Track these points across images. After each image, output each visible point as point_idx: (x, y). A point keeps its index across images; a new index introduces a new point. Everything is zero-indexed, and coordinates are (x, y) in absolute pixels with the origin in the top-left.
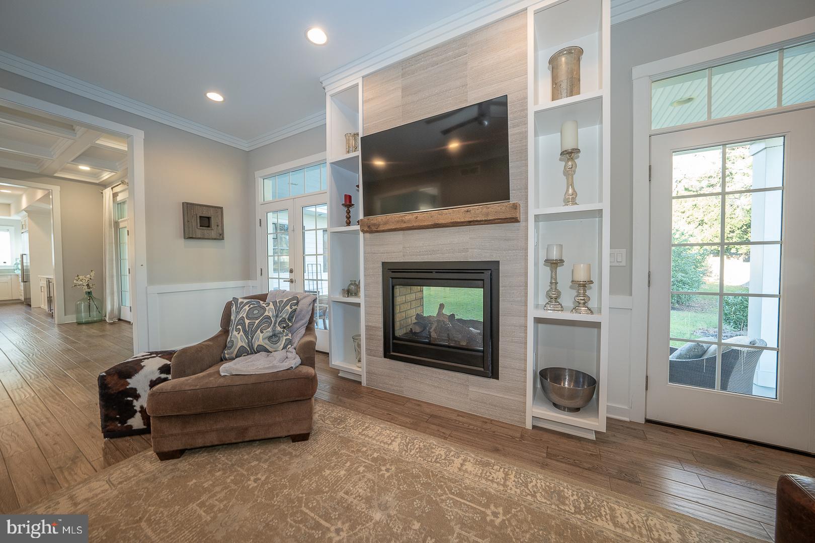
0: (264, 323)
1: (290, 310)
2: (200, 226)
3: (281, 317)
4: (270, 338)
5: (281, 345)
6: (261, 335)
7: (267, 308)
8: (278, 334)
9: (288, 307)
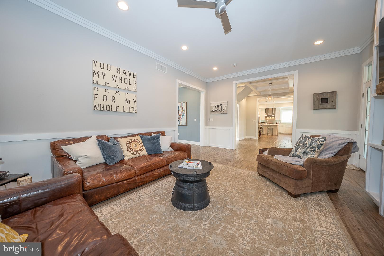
0: (303, 146)
1: (319, 143)
2: (321, 103)
3: (313, 145)
4: (303, 153)
5: (307, 157)
6: (300, 150)
7: (308, 140)
8: (308, 152)
9: (318, 142)
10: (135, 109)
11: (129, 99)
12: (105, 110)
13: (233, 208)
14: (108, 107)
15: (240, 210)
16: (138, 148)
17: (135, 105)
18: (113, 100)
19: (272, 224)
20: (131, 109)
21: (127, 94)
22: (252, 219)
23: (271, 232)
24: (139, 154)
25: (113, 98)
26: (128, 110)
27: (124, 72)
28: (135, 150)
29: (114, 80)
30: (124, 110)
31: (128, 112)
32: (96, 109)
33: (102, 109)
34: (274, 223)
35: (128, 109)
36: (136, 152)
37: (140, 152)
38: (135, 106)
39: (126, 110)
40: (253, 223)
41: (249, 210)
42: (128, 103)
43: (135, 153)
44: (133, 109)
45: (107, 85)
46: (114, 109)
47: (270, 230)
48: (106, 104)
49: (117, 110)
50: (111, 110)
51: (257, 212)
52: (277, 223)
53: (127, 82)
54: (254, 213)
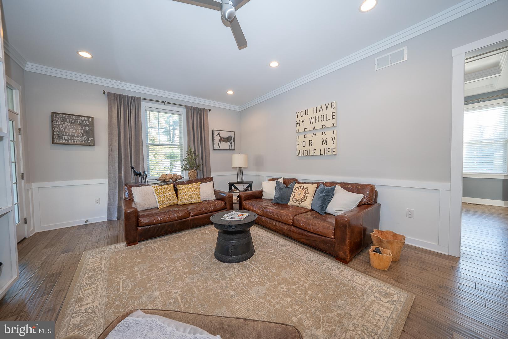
10: (333, 150)
11: (326, 138)
12: (304, 155)
13: (199, 274)
14: (306, 151)
15: (191, 279)
16: (300, 197)
17: (333, 144)
18: (310, 144)
19: (153, 292)
20: (328, 150)
21: (324, 133)
22: (174, 280)
23: (150, 284)
24: (299, 203)
25: (311, 142)
26: (325, 153)
27: (321, 109)
28: (296, 198)
29: (311, 123)
30: (320, 153)
31: (325, 154)
32: (298, 155)
33: (302, 155)
34: (152, 295)
35: (325, 151)
36: (297, 200)
37: (300, 202)
38: (334, 146)
39: (323, 153)
40: (170, 279)
41: (184, 285)
42: (324, 143)
43: (295, 201)
44: (330, 150)
45: (306, 130)
46: (311, 154)
47: (152, 286)
48: (304, 149)
49: (314, 154)
50: (308, 155)
51: (175, 291)
52: (149, 297)
53: (324, 119)
54: (177, 287)
